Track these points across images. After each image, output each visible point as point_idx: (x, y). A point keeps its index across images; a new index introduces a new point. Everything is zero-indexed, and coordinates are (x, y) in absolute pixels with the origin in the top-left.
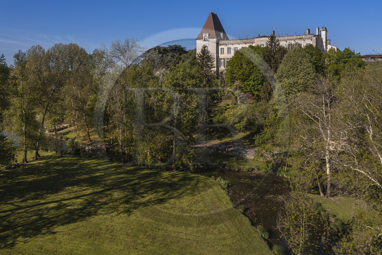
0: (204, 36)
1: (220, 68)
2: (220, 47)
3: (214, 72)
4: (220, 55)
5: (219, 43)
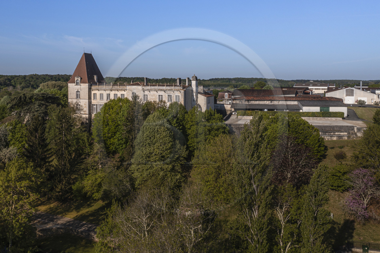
0: (76, 80)
1: (92, 114)
2: (93, 92)
3: (86, 119)
4: (92, 101)
5: (91, 87)
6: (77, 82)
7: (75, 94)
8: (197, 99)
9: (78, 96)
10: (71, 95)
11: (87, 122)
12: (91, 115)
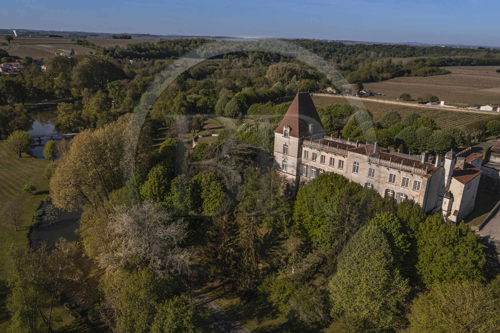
0: (284, 130)
2: (304, 149)
3: (293, 182)
4: (303, 159)
5: (302, 143)
6: (285, 133)
7: (282, 148)
8: (448, 184)
9: (285, 150)
10: (278, 147)
11: (294, 185)
12: (300, 177)
